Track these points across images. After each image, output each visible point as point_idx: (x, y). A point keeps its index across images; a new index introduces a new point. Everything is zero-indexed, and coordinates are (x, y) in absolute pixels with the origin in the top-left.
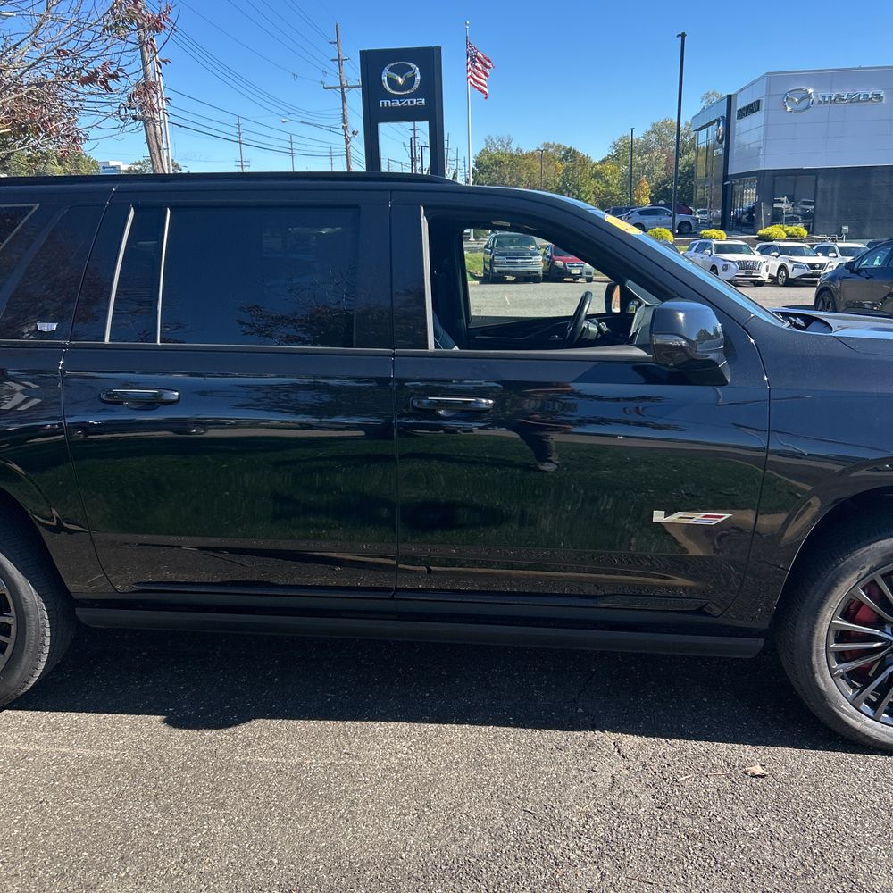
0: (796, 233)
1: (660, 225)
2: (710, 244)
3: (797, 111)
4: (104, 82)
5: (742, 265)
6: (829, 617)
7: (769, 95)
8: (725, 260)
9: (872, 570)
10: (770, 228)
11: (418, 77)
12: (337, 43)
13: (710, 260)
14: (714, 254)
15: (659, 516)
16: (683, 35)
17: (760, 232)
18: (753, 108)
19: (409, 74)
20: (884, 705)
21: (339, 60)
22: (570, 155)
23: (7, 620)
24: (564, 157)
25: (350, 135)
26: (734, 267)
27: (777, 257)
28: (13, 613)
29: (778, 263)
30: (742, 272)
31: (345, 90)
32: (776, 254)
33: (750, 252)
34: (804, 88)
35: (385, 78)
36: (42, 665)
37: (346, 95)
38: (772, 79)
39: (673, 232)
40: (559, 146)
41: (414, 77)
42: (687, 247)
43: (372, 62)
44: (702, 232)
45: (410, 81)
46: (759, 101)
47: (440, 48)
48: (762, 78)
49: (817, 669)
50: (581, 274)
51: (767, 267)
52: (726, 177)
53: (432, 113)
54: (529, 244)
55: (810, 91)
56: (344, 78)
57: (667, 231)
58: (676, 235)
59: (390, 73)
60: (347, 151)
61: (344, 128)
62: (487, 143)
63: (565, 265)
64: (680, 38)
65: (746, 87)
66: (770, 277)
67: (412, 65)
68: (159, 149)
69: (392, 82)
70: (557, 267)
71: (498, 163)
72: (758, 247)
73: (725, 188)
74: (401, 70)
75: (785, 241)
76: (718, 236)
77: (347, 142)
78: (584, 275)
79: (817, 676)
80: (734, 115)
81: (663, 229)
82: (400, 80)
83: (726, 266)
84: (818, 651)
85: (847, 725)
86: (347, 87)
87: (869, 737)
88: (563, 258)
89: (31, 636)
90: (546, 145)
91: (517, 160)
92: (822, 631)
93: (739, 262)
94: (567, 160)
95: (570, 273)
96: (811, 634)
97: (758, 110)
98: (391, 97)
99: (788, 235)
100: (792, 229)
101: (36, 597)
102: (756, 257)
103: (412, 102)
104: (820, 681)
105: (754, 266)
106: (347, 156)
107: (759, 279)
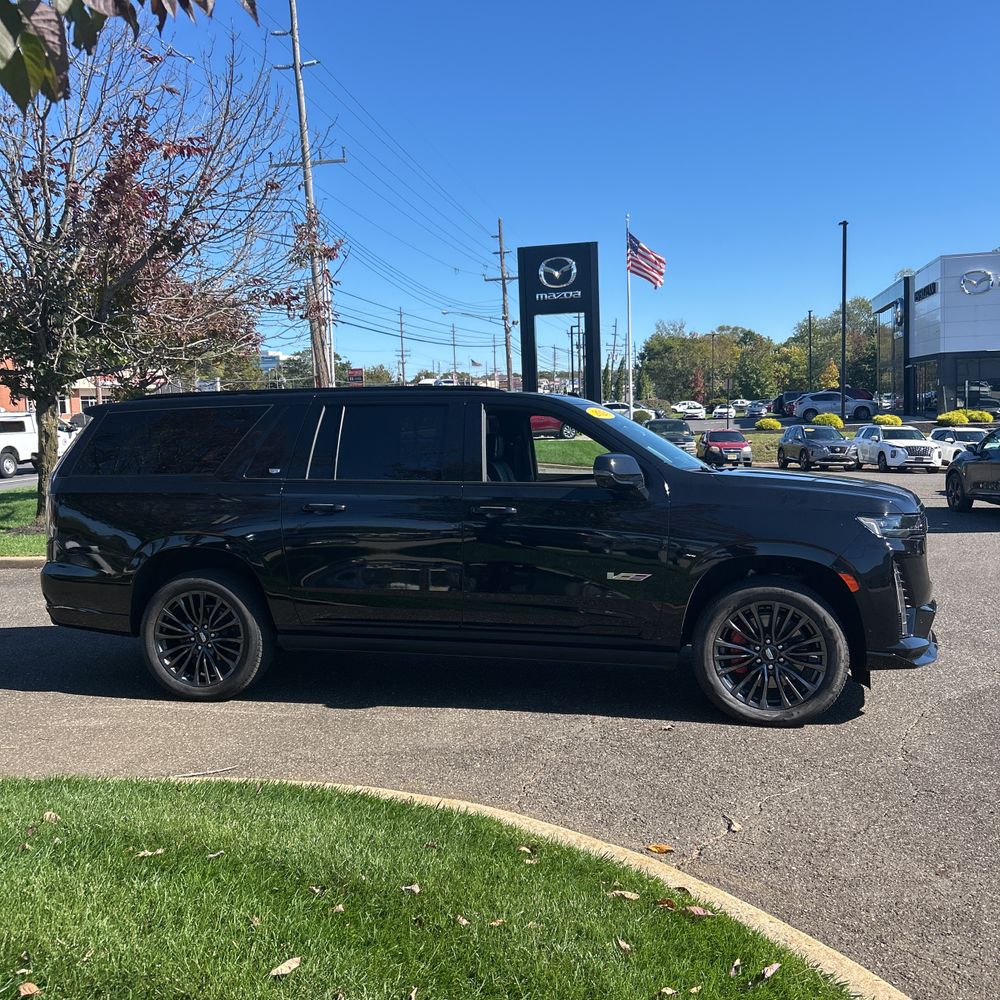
0: (980, 418)
1: (828, 411)
2: (878, 430)
3: (975, 294)
4: (288, 302)
5: (911, 450)
6: (713, 639)
7: (944, 277)
8: (893, 446)
9: (735, 609)
10: (951, 413)
11: (575, 271)
12: (500, 237)
13: (878, 445)
14: (881, 440)
15: (611, 576)
16: (845, 224)
17: (939, 417)
18: (930, 290)
19: (565, 268)
20: (751, 695)
21: (500, 253)
22: (748, 337)
23: (238, 641)
24: (743, 340)
25: (510, 325)
26: (902, 453)
27: (952, 443)
28: (242, 637)
29: (954, 449)
30: (912, 459)
31: (506, 281)
32: (951, 439)
33: (921, 437)
34: (983, 270)
35: (541, 273)
36: (256, 670)
37: (507, 286)
38: (945, 261)
39: (842, 418)
40: (736, 329)
41: (571, 271)
42: (855, 433)
43: (530, 258)
44: (875, 418)
45: (566, 276)
46: (934, 284)
47: (596, 243)
48: (936, 261)
49: (708, 670)
50: (738, 459)
51: (940, 453)
52: (907, 360)
53: (588, 305)
54: (682, 430)
55: (989, 273)
56: (505, 271)
57: (836, 417)
58: (845, 421)
59: (547, 268)
60: (506, 341)
61: (505, 319)
62: (658, 327)
63: (721, 451)
64: (842, 226)
65: (922, 270)
66: (945, 463)
67: (569, 260)
68: (323, 344)
69: (549, 277)
70: (712, 453)
71: (668, 349)
72: (933, 433)
73: (907, 371)
74: (557, 265)
75: (967, 426)
76: (892, 421)
77: (507, 332)
78: (742, 461)
79: (708, 675)
80: (912, 297)
81: (831, 415)
82: (557, 274)
83: (895, 452)
84: (708, 660)
85: (728, 706)
86: (508, 278)
87: (741, 714)
88: (719, 444)
89: (252, 651)
90: (721, 329)
91: (689, 344)
92: (709, 646)
93: (907, 448)
94: (745, 343)
95: (726, 459)
96: (702, 649)
97: (934, 292)
98: (547, 290)
99: (971, 420)
100: (975, 414)
101: (257, 626)
102: (928, 442)
103: (568, 295)
104: (711, 678)
105: (925, 451)
106: (506, 345)
107: (931, 465)
